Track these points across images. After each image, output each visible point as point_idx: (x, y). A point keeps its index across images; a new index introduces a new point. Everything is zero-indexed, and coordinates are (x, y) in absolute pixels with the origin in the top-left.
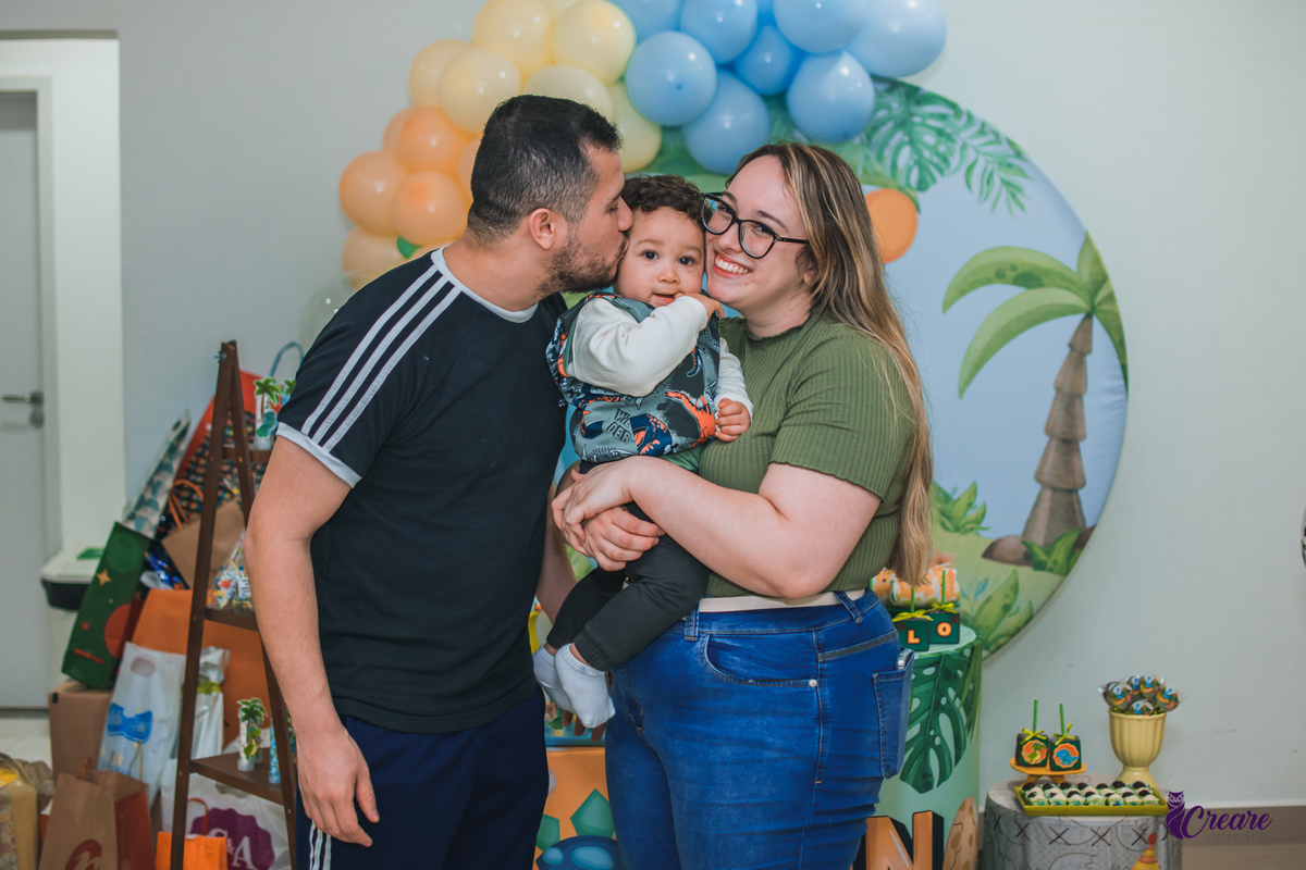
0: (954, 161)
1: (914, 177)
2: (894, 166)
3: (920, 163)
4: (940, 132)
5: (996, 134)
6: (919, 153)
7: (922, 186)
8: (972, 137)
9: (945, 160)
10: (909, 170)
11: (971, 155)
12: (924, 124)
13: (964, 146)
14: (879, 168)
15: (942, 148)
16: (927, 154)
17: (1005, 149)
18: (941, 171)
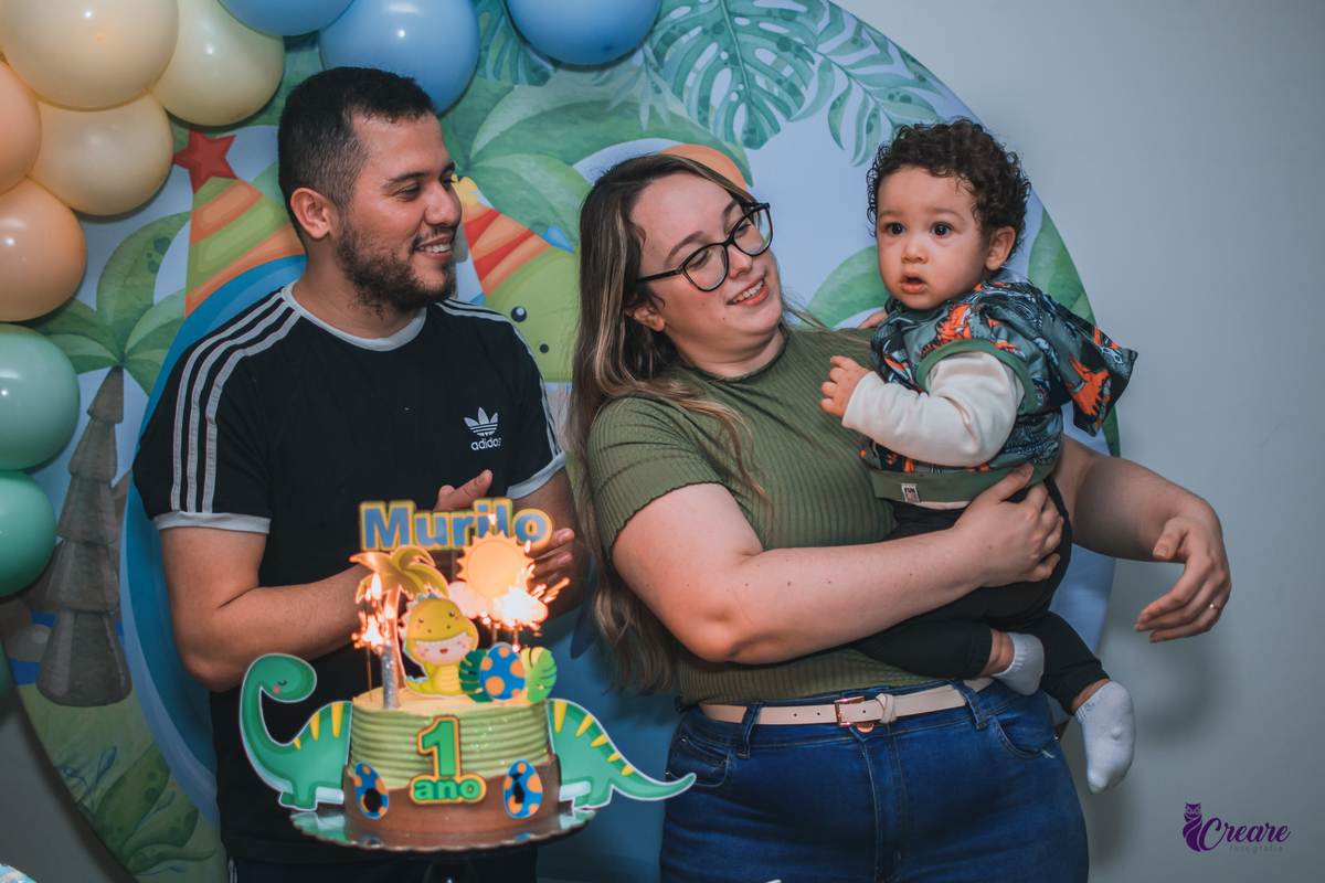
0: (810, 93)
1: (740, 120)
2: (704, 103)
3: (749, 98)
4: (783, 44)
5: (883, 43)
6: (746, 79)
7: (754, 138)
8: (839, 51)
9: (794, 91)
10: (732, 109)
11: (840, 82)
12: (754, 30)
13: (827, 66)
14: (678, 108)
15: (787, 71)
16: (760, 81)
17: (898, 68)
18: (788, 113)
